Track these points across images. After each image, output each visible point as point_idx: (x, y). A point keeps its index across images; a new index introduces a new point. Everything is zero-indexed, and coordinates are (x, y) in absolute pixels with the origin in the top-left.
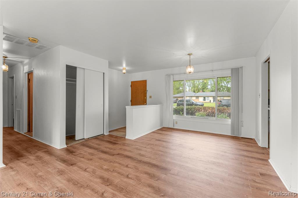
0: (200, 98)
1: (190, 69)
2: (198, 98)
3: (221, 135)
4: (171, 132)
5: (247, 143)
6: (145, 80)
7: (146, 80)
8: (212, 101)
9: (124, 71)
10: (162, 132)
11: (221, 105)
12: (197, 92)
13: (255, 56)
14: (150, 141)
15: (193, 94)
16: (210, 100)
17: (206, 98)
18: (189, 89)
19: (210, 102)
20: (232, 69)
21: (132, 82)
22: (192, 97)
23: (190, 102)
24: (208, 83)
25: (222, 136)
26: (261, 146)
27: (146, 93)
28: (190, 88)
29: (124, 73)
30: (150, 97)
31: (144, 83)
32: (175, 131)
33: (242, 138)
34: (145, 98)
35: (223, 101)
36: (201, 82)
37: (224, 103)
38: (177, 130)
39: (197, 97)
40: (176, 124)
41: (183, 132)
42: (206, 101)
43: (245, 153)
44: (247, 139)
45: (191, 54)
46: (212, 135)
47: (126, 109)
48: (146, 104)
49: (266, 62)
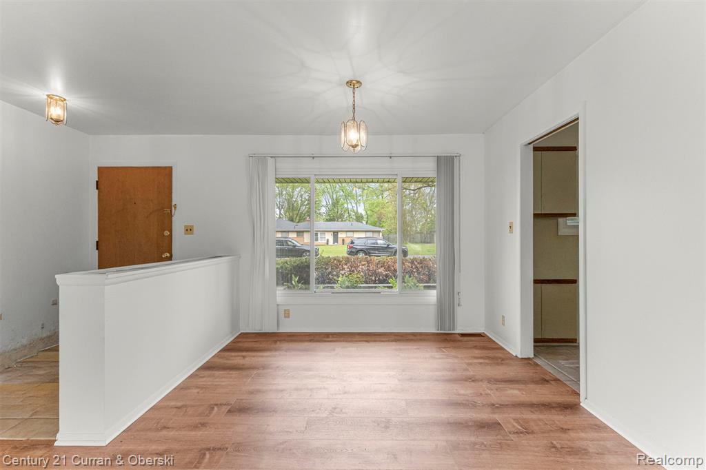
0: (305, 234)
1: (354, 135)
2: (303, 236)
3: (414, 334)
4: (276, 350)
5: (485, 353)
6: (165, 168)
7: (171, 168)
8: (331, 242)
9: (56, 112)
10: (244, 357)
11: (353, 250)
12: (297, 221)
13: (483, 133)
14: (203, 425)
15: (291, 226)
16: (328, 240)
17: (319, 234)
18: (280, 213)
19: (327, 244)
20: (439, 158)
21: (101, 170)
22: (288, 232)
23: (288, 245)
24: (320, 201)
25: (419, 337)
26: (519, 356)
27: (171, 216)
28: (282, 211)
29: (57, 121)
30: (189, 230)
31: (162, 177)
32: (285, 345)
33: (463, 335)
34: (167, 233)
35: (356, 242)
36: (307, 198)
37: (359, 244)
38: (292, 341)
39: (300, 233)
40: (285, 317)
41: (314, 345)
42: (320, 241)
43: (516, 392)
44: (473, 338)
45: (358, 82)
46: (396, 341)
47: (58, 287)
48: (170, 258)
49: (529, 144)
